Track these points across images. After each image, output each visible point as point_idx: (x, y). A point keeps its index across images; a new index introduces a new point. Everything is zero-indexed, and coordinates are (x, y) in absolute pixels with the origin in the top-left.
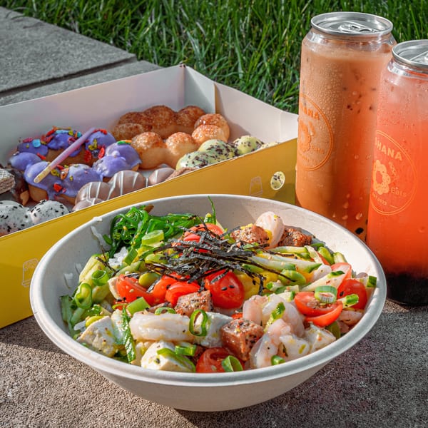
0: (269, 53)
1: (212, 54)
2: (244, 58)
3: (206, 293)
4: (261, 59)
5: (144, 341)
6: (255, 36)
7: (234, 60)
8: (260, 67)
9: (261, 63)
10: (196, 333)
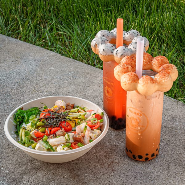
0: (32, 19)
1: (7, 21)
2: (22, 22)
3: (63, 129)
4: (29, 23)
5: (55, 146)
6: (25, 12)
7: (18, 23)
8: (29, 26)
9: (29, 24)
10: (68, 140)
